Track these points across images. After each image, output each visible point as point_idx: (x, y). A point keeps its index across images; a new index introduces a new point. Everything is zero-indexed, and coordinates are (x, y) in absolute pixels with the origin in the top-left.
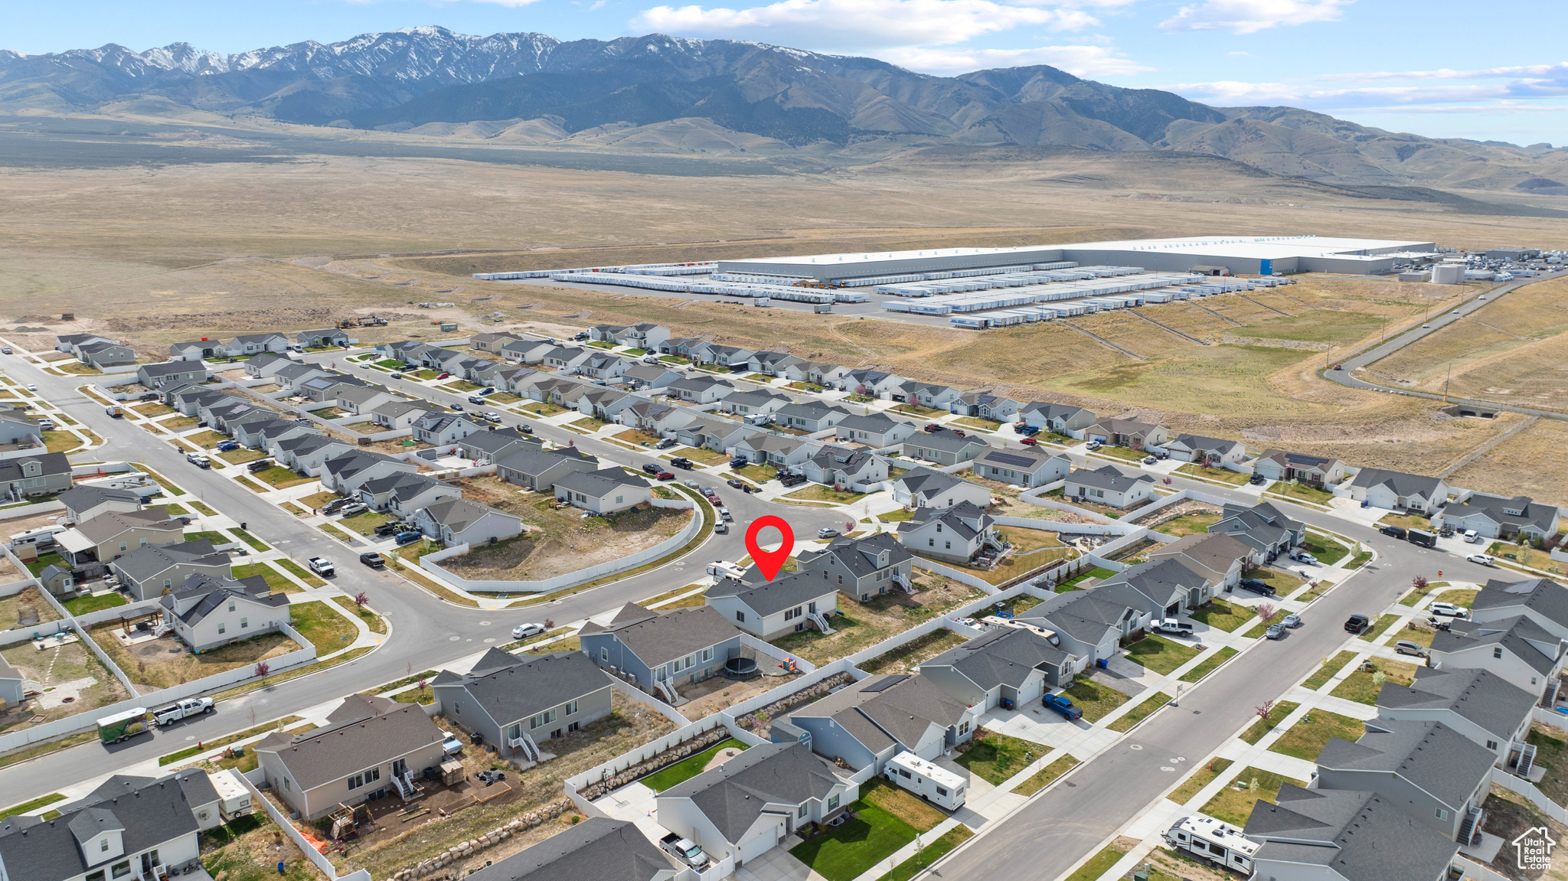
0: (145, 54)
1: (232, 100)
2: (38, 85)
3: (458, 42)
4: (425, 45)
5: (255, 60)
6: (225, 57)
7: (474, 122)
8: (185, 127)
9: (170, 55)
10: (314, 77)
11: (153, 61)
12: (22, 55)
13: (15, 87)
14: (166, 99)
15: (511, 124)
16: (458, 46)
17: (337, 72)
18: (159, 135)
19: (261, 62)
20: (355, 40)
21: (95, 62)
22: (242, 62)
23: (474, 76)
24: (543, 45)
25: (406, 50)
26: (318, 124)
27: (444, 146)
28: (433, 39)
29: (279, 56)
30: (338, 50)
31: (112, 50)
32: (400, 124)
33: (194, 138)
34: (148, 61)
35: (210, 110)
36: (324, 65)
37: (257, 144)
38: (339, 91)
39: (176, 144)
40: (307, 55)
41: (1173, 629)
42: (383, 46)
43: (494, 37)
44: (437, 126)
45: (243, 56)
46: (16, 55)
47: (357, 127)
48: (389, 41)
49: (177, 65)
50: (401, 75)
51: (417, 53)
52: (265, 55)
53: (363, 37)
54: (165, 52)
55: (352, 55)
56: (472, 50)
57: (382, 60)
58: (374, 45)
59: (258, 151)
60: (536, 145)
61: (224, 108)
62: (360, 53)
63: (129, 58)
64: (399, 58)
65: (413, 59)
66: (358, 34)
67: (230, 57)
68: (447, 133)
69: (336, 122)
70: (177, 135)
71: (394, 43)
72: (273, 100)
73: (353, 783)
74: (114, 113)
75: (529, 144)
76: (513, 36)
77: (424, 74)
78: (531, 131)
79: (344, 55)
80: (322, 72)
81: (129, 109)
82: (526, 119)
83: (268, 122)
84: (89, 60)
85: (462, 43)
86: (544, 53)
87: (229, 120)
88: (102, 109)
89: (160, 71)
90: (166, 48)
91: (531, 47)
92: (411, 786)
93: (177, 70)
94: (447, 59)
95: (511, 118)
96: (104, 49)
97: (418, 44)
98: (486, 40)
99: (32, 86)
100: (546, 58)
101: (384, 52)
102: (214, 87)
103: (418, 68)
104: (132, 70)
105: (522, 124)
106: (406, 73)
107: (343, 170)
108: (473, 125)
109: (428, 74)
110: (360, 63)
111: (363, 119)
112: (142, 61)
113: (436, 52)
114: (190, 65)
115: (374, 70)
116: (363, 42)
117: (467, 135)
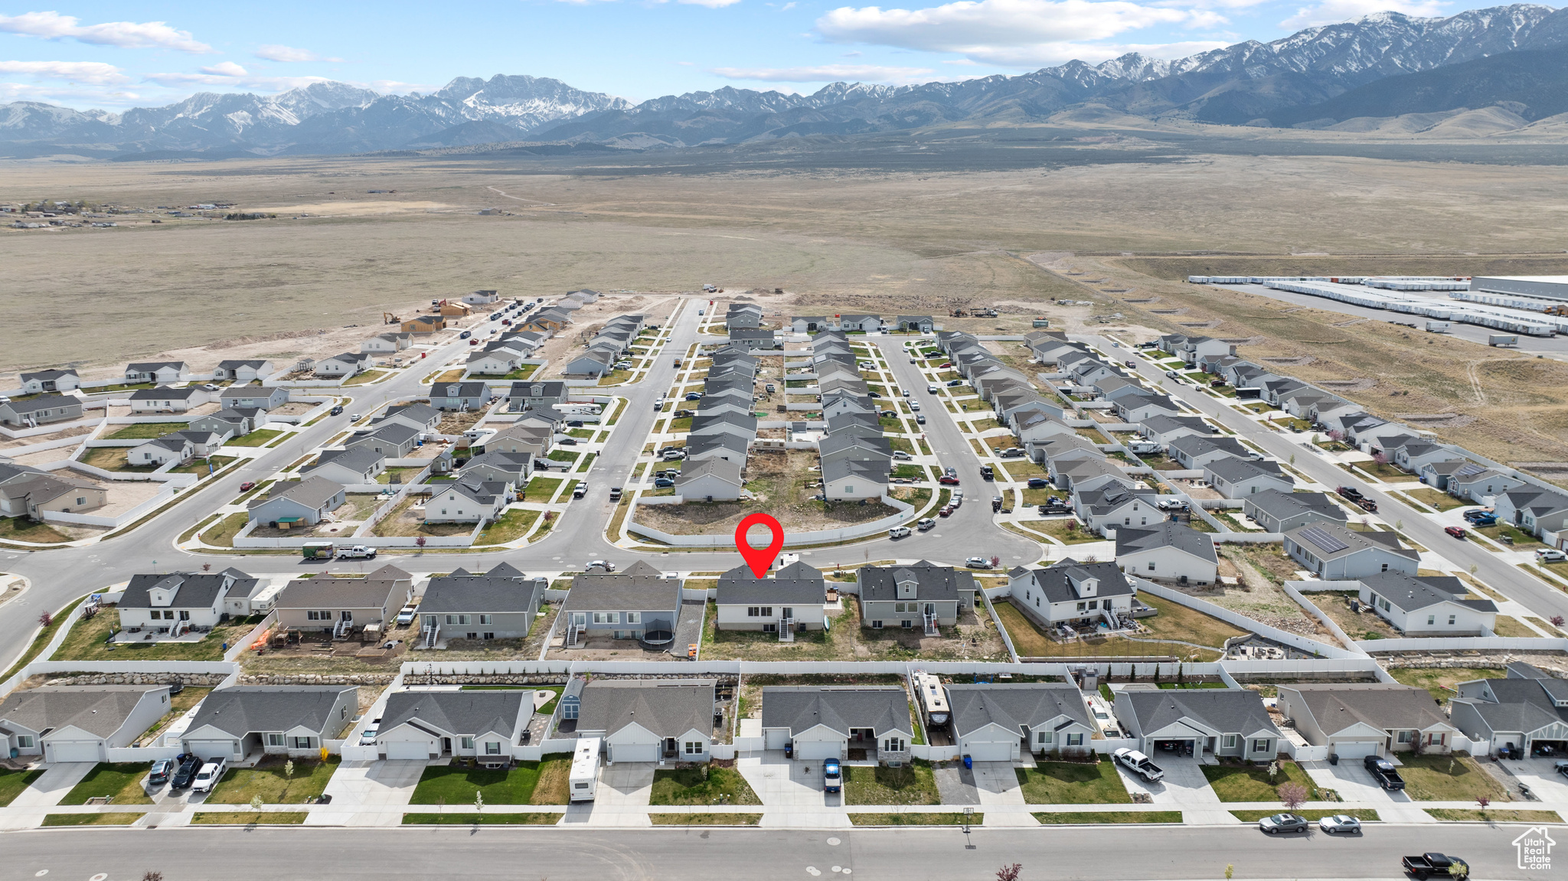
0: (1100, 67)
1: (1162, 103)
2: (1010, 101)
3: (1414, 27)
4: (1372, 34)
5: (1196, 64)
6: (1169, 63)
7: (1406, 116)
8: (1110, 131)
9: (1120, 65)
10: (1247, 77)
11: (1105, 72)
12: (1008, 77)
13: (995, 105)
14: (1104, 106)
15: (1451, 115)
16: (1412, 32)
17: (1271, 69)
18: (1083, 140)
19: (1200, 66)
20: (1296, 36)
21: (1058, 77)
22: (1183, 67)
23: (1424, 63)
24: (1527, 17)
25: (1350, 41)
26: (1234, 124)
27: (1358, 143)
28: (1384, 27)
29: (1218, 58)
30: (1277, 48)
31: (1075, 64)
32: (1322, 121)
33: (1110, 141)
34: (1100, 73)
35: (1140, 114)
36: (1258, 64)
37: (1163, 145)
38: (1267, 90)
39: (1091, 147)
40: (1244, 55)
41: (1132, 766)
42: (1325, 40)
43: (1460, 16)
44: (1361, 121)
45: (1185, 61)
46: (1005, 78)
47: (1275, 125)
48: (1333, 34)
49: (1125, 74)
50: (1339, 69)
51: (1361, 44)
52: (1205, 58)
53: (1306, 32)
54: (1117, 63)
55: (1290, 52)
56: (1429, 34)
57: (1321, 54)
58: (1315, 40)
59: (1160, 151)
60: (1476, 137)
61: (1153, 111)
62: (1299, 49)
63: (1086, 71)
64: (1342, 49)
65: (1355, 51)
66: (1300, 30)
67: (1173, 63)
68: (1370, 129)
69: (1254, 121)
70: (1097, 139)
71: (1338, 35)
72: (1199, 102)
73: (312, 616)
74: (1062, 121)
75: (1465, 137)
76: (1484, 13)
77: (1364, 65)
78: (1472, 123)
79: (1282, 52)
80: (1254, 72)
81: (1071, 118)
82: (1471, 108)
83: (1187, 123)
84: (1054, 76)
85: (1418, 28)
86: (1526, 26)
87: (1153, 123)
88: (1051, 118)
89: (1109, 81)
90: (1119, 59)
91: (1509, 22)
92: (342, 631)
93: (1123, 79)
94: (1397, 47)
95: (1456, 107)
96: (1068, 65)
97: (1365, 34)
98: (1449, 21)
99: (1006, 103)
100: (1528, 32)
101: (1325, 46)
102: (1149, 92)
103: (1360, 61)
104: (1086, 83)
105: (1465, 114)
106: (1344, 66)
107: (1228, 169)
108: (1403, 118)
109: (1370, 65)
110: (1296, 59)
111: (1282, 118)
112: (1095, 73)
113: (1384, 41)
114: (1136, 73)
115: (1311, 65)
116: (1304, 36)
117: (1394, 131)
